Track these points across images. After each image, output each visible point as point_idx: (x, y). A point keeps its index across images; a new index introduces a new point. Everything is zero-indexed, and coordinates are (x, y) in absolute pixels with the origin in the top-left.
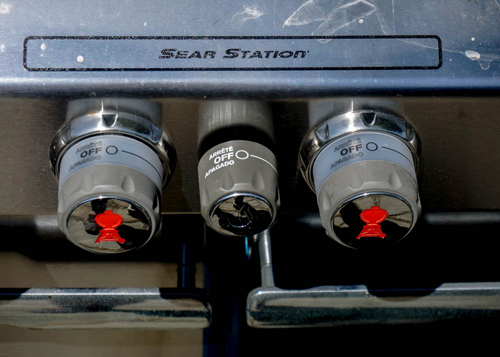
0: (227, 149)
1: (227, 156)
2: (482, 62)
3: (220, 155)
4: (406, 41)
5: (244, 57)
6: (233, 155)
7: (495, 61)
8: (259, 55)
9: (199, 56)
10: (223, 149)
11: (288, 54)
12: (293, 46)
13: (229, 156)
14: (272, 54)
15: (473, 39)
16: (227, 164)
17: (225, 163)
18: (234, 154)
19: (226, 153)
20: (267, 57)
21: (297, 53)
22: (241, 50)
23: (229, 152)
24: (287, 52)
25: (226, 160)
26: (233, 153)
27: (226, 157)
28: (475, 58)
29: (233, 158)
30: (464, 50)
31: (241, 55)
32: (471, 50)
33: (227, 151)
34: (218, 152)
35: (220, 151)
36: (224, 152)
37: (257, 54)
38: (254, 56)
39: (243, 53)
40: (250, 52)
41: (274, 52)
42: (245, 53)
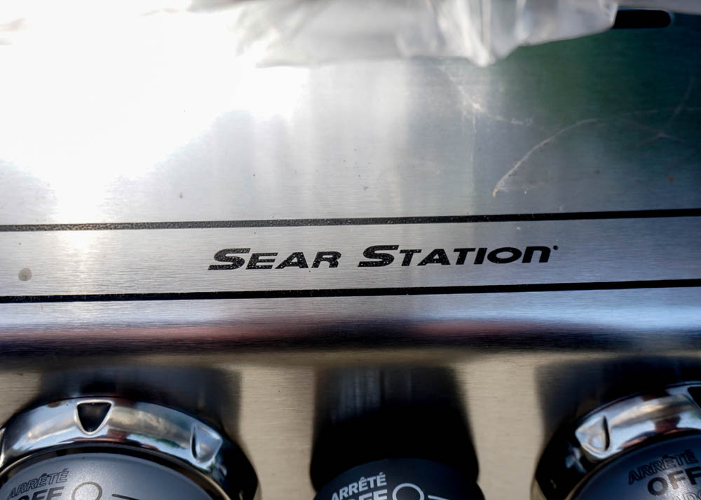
0: (371, 480)
1: (372, 497)
3: (355, 496)
5: (407, 262)
6: (385, 498)
8: (439, 257)
9: (302, 263)
10: (363, 479)
11: (509, 255)
12: (519, 236)
13: (378, 498)
14: (471, 257)
18: (389, 495)
19: (370, 490)
20: (461, 261)
22: (399, 249)
23: (376, 488)
24: (507, 249)
26: (385, 491)
31: (399, 257)
33: (372, 486)
34: (350, 486)
35: (355, 484)
36: (366, 488)
37: (437, 257)
38: (429, 260)
39: (404, 255)
40: (420, 251)
41: (477, 250)
42: (408, 255)
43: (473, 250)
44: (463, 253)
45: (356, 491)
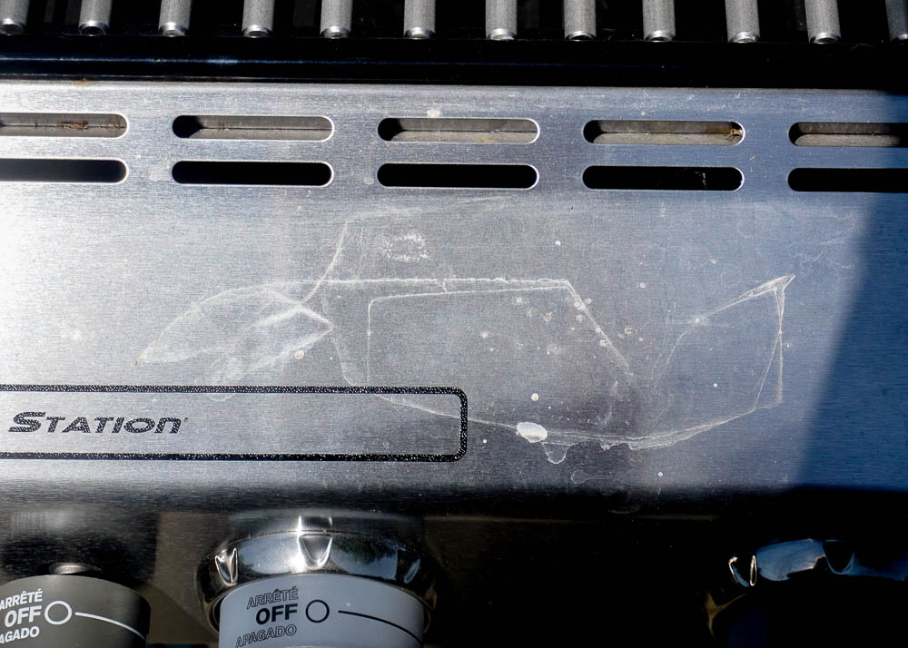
0: (31, 594)
1: (28, 612)
2: (550, 447)
3: (16, 608)
4: (392, 398)
6: (38, 613)
7: (580, 444)
8: (81, 425)
10: (24, 593)
11: (144, 425)
12: (154, 407)
13: (33, 613)
14: (110, 425)
15: (535, 397)
16: (25, 633)
17: (23, 630)
18: (42, 611)
19: (28, 605)
20: (100, 429)
21: (163, 421)
22: (46, 415)
23: (34, 604)
24: (141, 420)
25: (25, 623)
26: (40, 607)
27: (26, 615)
28: (537, 438)
29: (39, 621)
30: (515, 421)
32: (530, 420)
33: (30, 601)
34: (14, 597)
35: (18, 596)
36: (26, 602)
37: (79, 425)
38: (72, 427)
39: (50, 422)
40: (64, 419)
41: (115, 419)
42: (55, 421)
43: (112, 419)
44: (103, 421)
45: (18, 604)
